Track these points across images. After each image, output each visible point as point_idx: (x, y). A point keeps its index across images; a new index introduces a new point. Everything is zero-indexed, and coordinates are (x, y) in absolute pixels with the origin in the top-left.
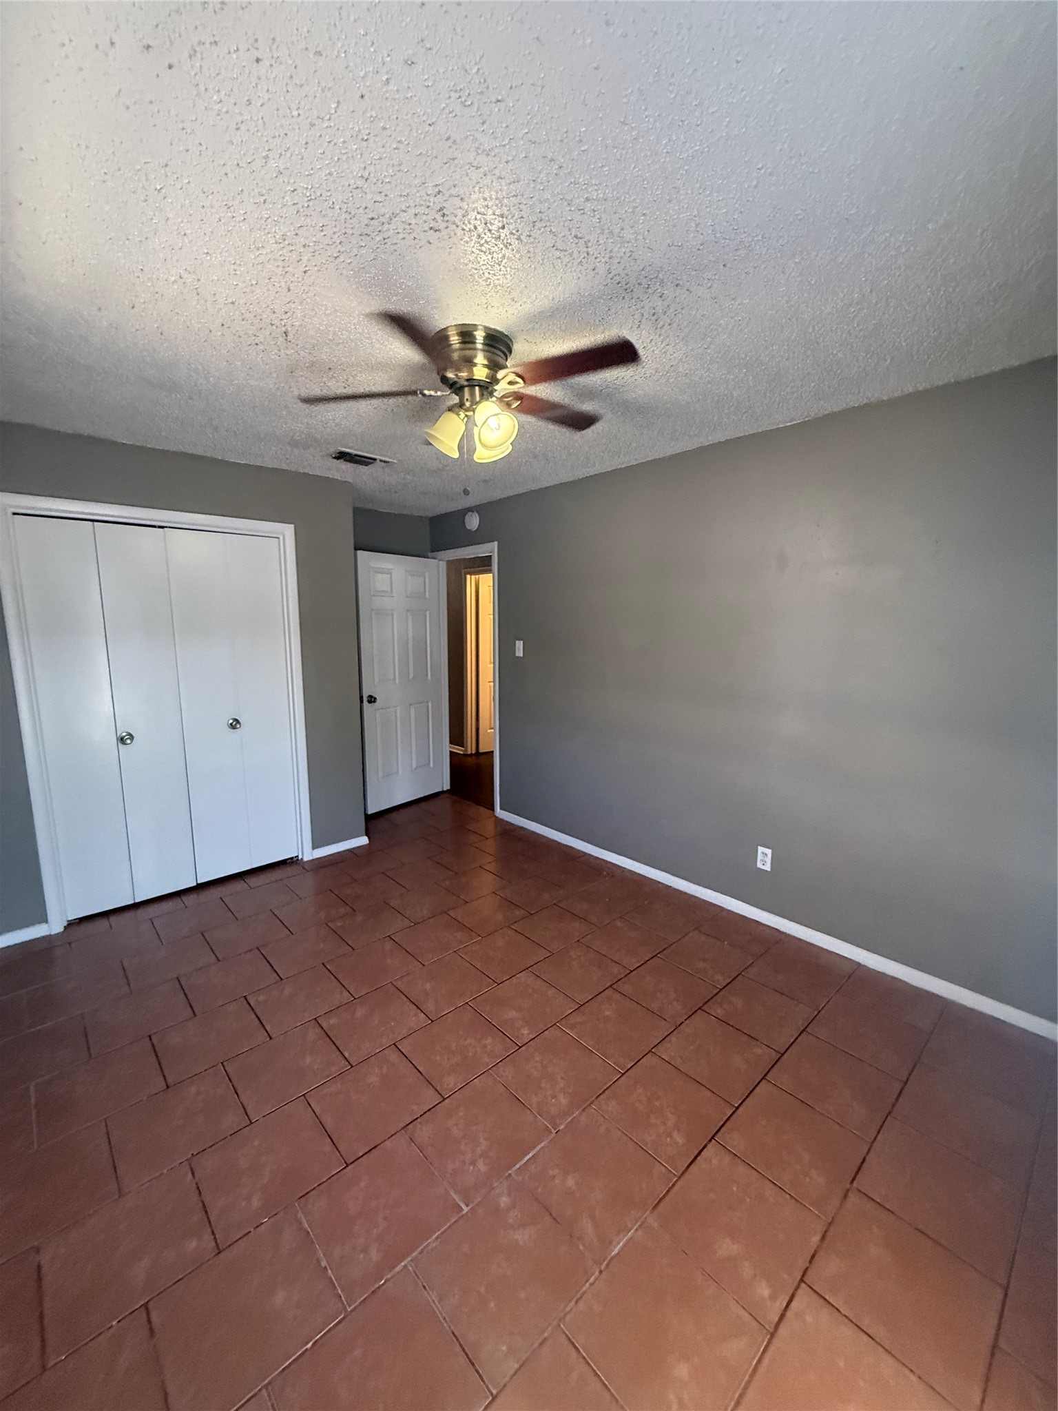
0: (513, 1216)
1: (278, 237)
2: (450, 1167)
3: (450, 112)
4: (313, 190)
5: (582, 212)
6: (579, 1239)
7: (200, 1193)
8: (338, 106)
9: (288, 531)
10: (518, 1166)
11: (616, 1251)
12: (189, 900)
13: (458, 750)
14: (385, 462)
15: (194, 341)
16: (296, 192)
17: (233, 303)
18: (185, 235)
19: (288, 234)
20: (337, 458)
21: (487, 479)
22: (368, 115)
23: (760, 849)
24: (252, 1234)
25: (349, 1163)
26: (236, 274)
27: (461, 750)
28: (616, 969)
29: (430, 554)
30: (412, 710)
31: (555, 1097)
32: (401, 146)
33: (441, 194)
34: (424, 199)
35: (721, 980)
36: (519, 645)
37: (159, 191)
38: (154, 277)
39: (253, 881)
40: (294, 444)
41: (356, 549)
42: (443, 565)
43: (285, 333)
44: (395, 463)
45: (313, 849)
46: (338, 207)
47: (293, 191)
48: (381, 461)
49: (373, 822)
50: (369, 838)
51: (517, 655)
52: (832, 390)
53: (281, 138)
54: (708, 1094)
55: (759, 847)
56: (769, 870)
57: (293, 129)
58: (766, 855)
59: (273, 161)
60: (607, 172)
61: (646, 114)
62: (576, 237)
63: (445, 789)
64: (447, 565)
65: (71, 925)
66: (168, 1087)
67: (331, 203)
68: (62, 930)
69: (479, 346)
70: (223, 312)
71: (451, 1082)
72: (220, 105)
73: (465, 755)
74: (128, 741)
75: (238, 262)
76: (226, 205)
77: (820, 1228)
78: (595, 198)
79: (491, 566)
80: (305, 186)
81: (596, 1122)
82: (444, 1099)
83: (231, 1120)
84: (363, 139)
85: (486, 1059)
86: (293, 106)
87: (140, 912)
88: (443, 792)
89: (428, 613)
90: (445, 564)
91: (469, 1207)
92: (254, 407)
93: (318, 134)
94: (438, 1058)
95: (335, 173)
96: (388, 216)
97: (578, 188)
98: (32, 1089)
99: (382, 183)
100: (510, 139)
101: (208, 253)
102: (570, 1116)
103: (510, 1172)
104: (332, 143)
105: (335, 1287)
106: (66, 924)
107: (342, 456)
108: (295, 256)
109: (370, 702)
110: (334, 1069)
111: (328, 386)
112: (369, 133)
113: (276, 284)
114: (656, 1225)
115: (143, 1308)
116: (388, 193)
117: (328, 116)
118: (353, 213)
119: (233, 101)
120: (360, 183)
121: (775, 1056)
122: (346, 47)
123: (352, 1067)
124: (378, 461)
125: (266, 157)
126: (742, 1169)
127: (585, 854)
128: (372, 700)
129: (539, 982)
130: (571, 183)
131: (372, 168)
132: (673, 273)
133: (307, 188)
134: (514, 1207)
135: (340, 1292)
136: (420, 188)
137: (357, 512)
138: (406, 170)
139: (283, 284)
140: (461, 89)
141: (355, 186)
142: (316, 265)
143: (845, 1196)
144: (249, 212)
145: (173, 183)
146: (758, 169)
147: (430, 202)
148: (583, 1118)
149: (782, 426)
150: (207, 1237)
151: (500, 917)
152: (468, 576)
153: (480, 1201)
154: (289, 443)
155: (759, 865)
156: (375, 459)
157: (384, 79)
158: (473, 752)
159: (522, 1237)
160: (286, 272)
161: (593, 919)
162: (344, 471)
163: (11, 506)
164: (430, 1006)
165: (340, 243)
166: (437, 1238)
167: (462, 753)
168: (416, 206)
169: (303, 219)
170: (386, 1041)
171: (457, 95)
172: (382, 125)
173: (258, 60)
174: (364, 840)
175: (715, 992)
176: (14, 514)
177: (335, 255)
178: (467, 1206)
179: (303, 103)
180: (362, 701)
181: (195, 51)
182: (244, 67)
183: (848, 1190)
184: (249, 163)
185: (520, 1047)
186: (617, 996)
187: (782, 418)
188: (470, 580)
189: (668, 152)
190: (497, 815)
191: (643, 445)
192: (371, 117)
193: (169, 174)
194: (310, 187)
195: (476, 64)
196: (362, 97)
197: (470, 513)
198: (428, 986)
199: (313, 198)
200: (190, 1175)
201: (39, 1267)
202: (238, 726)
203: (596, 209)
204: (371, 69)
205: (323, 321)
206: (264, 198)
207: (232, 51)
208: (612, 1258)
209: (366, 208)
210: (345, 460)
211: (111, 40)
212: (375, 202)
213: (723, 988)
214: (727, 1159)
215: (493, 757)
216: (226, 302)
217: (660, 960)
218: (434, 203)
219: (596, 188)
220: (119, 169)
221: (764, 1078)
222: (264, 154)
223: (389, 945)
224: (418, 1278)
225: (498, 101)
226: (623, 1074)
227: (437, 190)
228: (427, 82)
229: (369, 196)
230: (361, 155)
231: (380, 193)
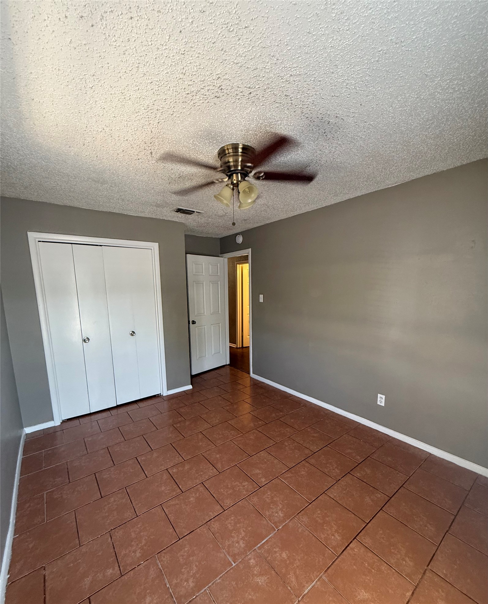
0: (256, 570)
1: (145, 106)
2: (227, 543)
3: (223, 36)
4: (160, 82)
5: (289, 82)
6: (288, 584)
7: (114, 548)
8: (169, 38)
9: (155, 246)
10: (259, 545)
11: (306, 592)
12: (114, 412)
13: (234, 346)
14: (199, 213)
15: (111, 159)
16: (152, 84)
17: (127, 140)
18: (104, 108)
19: (150, 104)
20: (177, 212)
21: (246, 219)
22: (184, 41)
23: (379, 395)
24: (136, 569)
25: (180, 538)
26: (128, 126)
27: (235, 346)
28: (307, 451)
29: (220, 255)
30: (212, 327)
31: (277, 512)
32: (200, 56)
33: (220, 78)
34: (212, 82)
35: (359, 459)
36: (261, 296)
37: (92, 88)
38: (92, 130)
39: (141, 404)
40: (158, 206)
41: (186, 254)
42: (226, 260)
43: (151, 153)
44: (203, 213)
45: (168, 390)
46: (172, 89)
47: (151, 83)
48: (197, 212)
49: (194, 378)
50: (192, 386)
51: (260, 301)
52: (417, 166)
53: (144, 57)
54: (353, 515)
55: (379, 394)
56: (384, 405)
57: (149, 52)
58: (382, 398)
59: (141, 69)
60: (301, 60)
61: (320, 27)
62: (286, 95)
63: (227, 364)
64: (228, 260)
65: (64, 422)
66: (102, 497)
67: (169, 87)
68: (60, 424)
69: (240, 154)
70: (123, 145)
71: (228, 502)
72: (116, 43)
73: (237, 348)
74: (87, 341)
75: (128, 120)
76: (121, 92)
77: (412, 589)
78: (295, 74)
79: (248, 260)
80: (156, 80)
81: (297, 526)
82: (225, 510)
83: (129, 514)
84: (182, 54)
85: (245, 493)
86: (149, 40)
87: (93, 417)
88: (226, 365)
89: (219, 282)
90: (227, 259)
91: (236, 564)
92: (139, 189)
93: (161, 53)
94: (222, 490)
95: (170, 72)
96: (195, 92)
97: (286, 70)
98: (45, 494)
99: (192, 75)
100: (252, 47)
101: (114, 117)
102: (284, 523)
103: (255, 548)
104: (168, 57)
105: (173, 597)
106: (61, 421)
107: (179, 210)
108: (153, 115)
109: (193, 323)
110: (175, 493)
111: (171, 177)
112: (185, 50)
113: (145, 129)
114: (326, 580)
115: (88, 599)
116: (195, 80)
117: (165, 43)
118: (179, 92)
119: (121, 40)
120: (181, 76)
121: (387, 498)
122: (172, 7)
123: (183, 492)
124: (195, 212)
125: (138, 67)
126: (370, 554)
127: (292, 395)
128: (194, 322)
129: (270, 456)
130: (283, 67)
131: (187, 68)
132: (335, 111)
133: (157, 81)
134: (257, 565)
135: (175, 600)
136: (210, 76)
137: (186, 236)
138: (203, 68)
139: (149, 129)
140: (228, 23)
141: (179, 78)
142: (163, 119)
143: (424, 573)
144: (132, 95)
145: (97, 84)
146: (379, 51)
147: (214, 83)
148: (290, 524)
149: (391, 186)
150: (117, 568)
151: (252, 425)
152: (238, 265)
153: (241, 561)
154: (155, 206)
155: (379, 403)
156: (194, 212)
157: (191, 22)
158: (241, 347)
159: (261, 580)
160: (150, 124)
161: (296, 427)
162: (181, 218)
163: (37, 238)
164: (219, 466)
165: (174, 107)
166: (221, 577)
167: (235, 347)
168: (208, 85)
169: (156, 96)
170: (198, 481)
171: (226, 26)
172: (190, 45)
173: (131, 18)
174: (190, 387)
175: (357, 465)
176: (39, 241)
177: (172, 113)
178: (235, 563)
179: (153, 38)
180: (189, 323)
181: (103, 17)
182: (126, 22)
183: (426, 570)
184: (130, 71)
185: (261, 487)
186: (307, 465)
187: (391, 182)
188: (239, 267)
189: (332, 46)
190: (251, 376)
191: (320, 199)
192: (185, 42)
193: (95, 80)
194: (158, 80)
195: (234, 8)
196: (181, 32)
197: (238, 236)
198: (218, 456)
199: (160, 85)
200: (110, 538)
201: (45, 576)
202: (134, 334)
203: (295, 80)
204: (184, 17)
205: (168, 146)
206: (138, 87)
207: (119, 15)
208: (304, 595)
209: (185, 89)
210: (181, 213)
211: (65, 15)
212: (189, 85)
213: (360, 463)
214: (363, 550)
215: (249, 349)
216: (124, 140)
217: (329, 448)
218: (217, 83)
219: (295, 69)
220: (74, 79)
221: (381, 509)
222: (137, 66)
223: (200, 436)
224: (211, 596)
225: (246, 27)
226: (310, 503)
227: (218, 77)
228: (211, 21)
229: (186, 83)
230: (182, 62)
231: (191, 80)
